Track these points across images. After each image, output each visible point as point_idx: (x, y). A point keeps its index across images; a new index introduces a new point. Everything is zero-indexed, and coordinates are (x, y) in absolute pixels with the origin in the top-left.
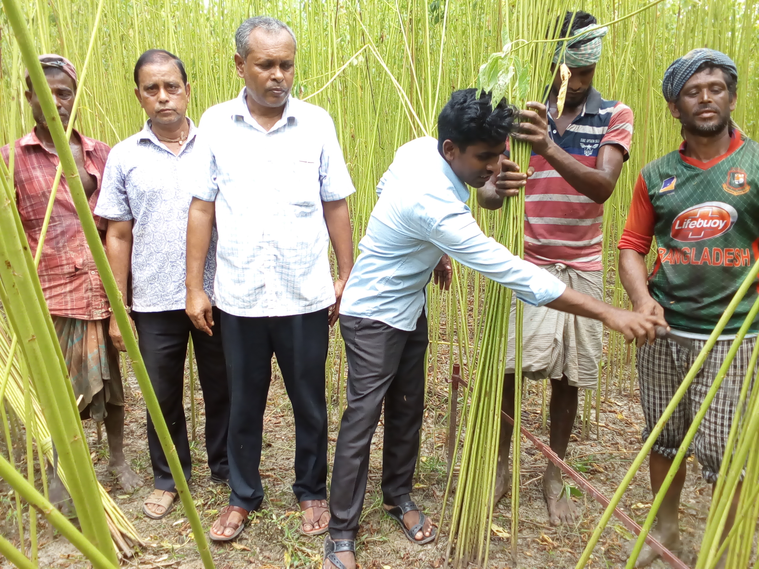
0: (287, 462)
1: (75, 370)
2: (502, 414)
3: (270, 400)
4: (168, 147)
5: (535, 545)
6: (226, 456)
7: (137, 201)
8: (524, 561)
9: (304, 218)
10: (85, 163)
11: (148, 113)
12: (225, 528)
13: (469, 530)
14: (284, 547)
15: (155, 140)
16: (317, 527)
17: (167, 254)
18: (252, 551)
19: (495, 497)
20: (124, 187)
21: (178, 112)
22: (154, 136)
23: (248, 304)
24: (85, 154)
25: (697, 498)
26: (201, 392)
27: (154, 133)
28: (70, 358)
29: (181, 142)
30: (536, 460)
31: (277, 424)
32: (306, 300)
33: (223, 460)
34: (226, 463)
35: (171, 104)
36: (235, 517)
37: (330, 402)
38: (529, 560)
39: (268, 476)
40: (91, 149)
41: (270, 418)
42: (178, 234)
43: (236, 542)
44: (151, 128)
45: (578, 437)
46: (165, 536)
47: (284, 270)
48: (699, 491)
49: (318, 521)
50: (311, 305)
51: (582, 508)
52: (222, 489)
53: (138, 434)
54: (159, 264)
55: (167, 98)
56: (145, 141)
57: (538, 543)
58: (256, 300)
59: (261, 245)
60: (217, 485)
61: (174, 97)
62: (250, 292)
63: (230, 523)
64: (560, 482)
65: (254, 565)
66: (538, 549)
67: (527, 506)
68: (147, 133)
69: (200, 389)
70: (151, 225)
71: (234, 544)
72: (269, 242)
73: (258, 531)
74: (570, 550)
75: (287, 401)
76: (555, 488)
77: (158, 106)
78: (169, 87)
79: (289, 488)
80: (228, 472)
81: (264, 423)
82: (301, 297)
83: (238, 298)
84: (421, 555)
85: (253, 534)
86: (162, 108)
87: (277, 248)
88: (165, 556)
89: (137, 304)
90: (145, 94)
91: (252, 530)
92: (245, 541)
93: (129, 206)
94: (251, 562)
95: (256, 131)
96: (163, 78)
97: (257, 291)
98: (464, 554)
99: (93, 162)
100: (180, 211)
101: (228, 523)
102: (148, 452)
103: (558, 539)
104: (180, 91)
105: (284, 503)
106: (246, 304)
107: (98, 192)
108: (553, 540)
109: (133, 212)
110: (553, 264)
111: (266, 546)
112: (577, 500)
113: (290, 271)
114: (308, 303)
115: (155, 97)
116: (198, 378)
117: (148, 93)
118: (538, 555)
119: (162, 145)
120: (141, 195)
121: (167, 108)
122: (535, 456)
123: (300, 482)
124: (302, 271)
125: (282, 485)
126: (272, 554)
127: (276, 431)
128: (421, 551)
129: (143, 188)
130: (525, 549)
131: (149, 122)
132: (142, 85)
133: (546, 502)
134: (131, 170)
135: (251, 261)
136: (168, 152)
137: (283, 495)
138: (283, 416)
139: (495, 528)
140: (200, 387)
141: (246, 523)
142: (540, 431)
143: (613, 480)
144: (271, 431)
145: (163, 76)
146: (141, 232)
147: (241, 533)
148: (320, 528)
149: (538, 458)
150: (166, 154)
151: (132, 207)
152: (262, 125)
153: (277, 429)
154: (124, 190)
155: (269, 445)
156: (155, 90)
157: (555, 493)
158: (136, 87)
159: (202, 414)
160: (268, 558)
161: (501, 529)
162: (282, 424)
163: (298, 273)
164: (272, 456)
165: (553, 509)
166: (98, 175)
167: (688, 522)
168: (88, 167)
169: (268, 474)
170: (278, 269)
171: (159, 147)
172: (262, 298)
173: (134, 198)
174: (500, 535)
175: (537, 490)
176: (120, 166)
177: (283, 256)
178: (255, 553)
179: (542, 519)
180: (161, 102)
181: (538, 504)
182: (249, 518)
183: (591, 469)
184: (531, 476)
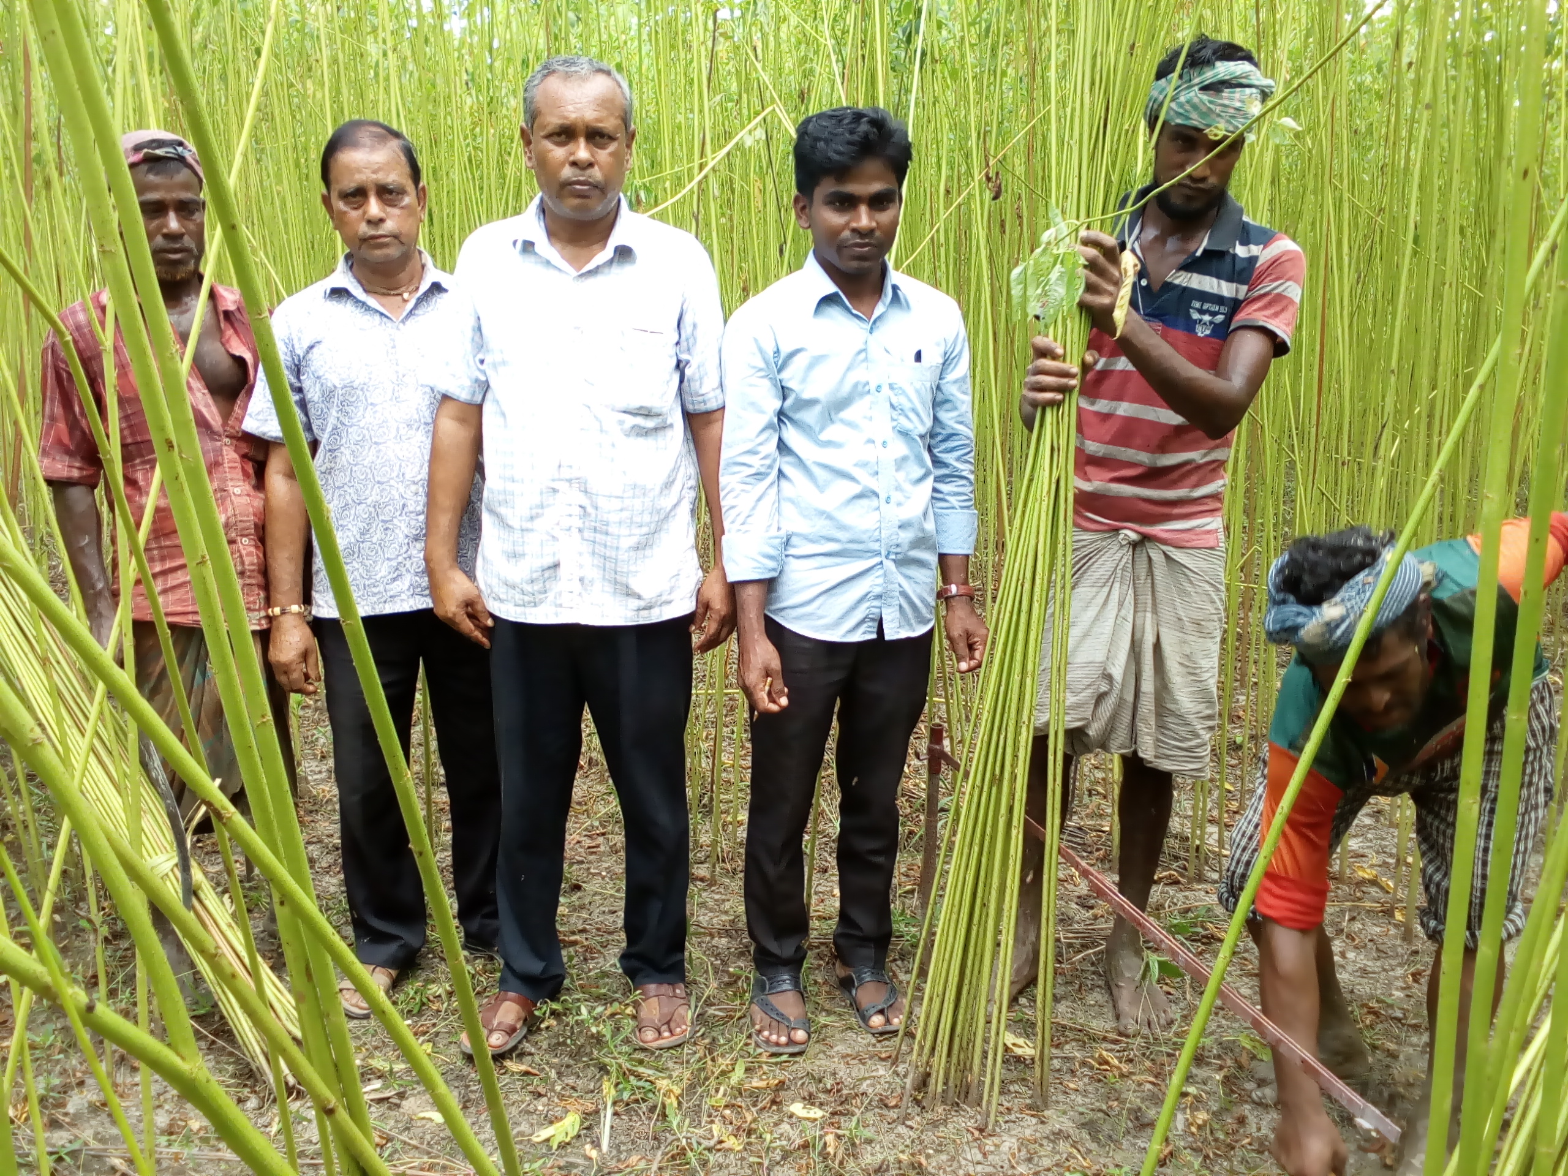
0: (611, 918)
1: (208, 729)
2: (1026, 822)
3: (579, 803)
4: (383, 305)
5: (1086, 1071)
6: (495, 902)
7: (321, 405)
8: (1061, 1098)
9: (641, 440)
10: (221, 332)
11: (346, 240)
12: (491, 1031)
13: (957, 1040)
14: (603, 1069)
15: (357, 291)
16: (666, 1034)
17: (376, 506)
18: (543, 1075)
19: (1012, 983)
20: (298, 378)
21: (403, 239)
22: (356, 284)
23: (531, 599)
24: (222, 317)
25: (1408, 988)
26: (445, 789)
27: (355, 277)
28: (199, 706)
29: (406, 295)
30: (1095, 918)
31: (592, 850)
32: (639, 597)
33: (487, 910)
34: (494, 915)
35: (390, 226)
36: (509, 1012)
37: (695, 807)
38: (1073, 1097)
39: (574, 943)
40: (232, 307)
41: (578, 838)
42: (396, 469)
43: (511, 1059)
44: (351, 268)
45: (1182, 876)
46: (376, 1048)
47: (599, 537)
48: (1413, 975)
49: (668, 1023)
50: (649, 608)
51: (1182, 1005)
52: (484, 965)
53: (324, 865)
54: (361, 525)
55: (382, 215)
56: (338, 293)
57: (1092, 1068)
58: (545, 592)
59: (556, 485)
60: (476, 958)
61: (395, 211)
62: (535, 575)
63: (499, 1024)
64: (1138, 953)
65: (545, 1099)
66: (1091, 1077)
67: (1074, 1001)
68: (342, 277)
69: (442, 784)
70: (347, 452)
71: (508, 1063)
72: (570, 481)
73: (554, 1041)
74: (1152, 1079)
75: (613, 805)
76: (1129, 967)
77: (364, 229)
78: (386, 193)
79: (614, 965)
80: (496, 932)
81: (567, 847)
82: (629, 593)
83: (514, 587)
84: (864, 1086)
85: (545, 1045)
86: (372, 232)
87: (586, 492)
88: (377, 1084)
89: (321, 602)
90: (341, 205)
91: (543, 1040)
92: (529, 1058)
93: (307, 414)
94: (540, 1095)
95: (556, 272)
96: (374, 176)
97: (547, 575)
98: (945, 1084)
99: (236, 331)
100: (401, 426)
101: (495, 1023)
102: (343, 898)
103: (1131, 1061)
104: (407, 200)
105: (603, 991)
106: (526, 598)
107: (252, 388)
108: (1120, 1059)
109: (314, 427)
110: (1116, 530)
111: (568, 1066)
112: (1172, 991)
113: (609, 538)
114: (642, 604)
115: (360, 212)
116: (438, 761)
117: (346, 203)
118: (1090, 1088)
119: (372, 301)
120: (329, 395)
121: (380, 232)
122: (1095, 911)
123: (634, 950)
124: (633, 541)
125: (601, 960)
126: (580, 1082)
127: (590, 862)
128: (865, 1079)
129: (333, 379)
130: (1068, 1077)
131: (348, 257)
132: (336, 188)
133: (1111, 994)
134: (311, 347)
135: (538, 516)
136: (382, 314)
137: (603, 978)
138: (603, 834)
139: (1010, 1039)
140: (443, 779)
141: (532, 1024)
142: (1107, 866)
143: (1246, 955)
144: (582, 862)
145: (375, 172)
146: (328, 465)
147: (520, 1042)
148: (672, 1034)
149: (1100, 912)
150: (377, 317)
151: (312, 417)
152: (568, 261)
153: (592, 857)
154: (297, 384)
155: (577, 888)
156: (358, 199)
157: (1128, 975)
158: (324, 191)
159: (447, 830)
160: (573, 1088)
161: (1021, 1041)
162: (602, 848)
163: (627, 542)
164: (582, 907)
165: (1124, 1005)
166: (248, 357)
167: (1387, 1033)
168: (228, 341)
169: (573, 938)
170: (587, 534)
171: (364, 304)
172: (555, 587)
173: (316, 399)
174: (1019, 1051)
175: (1094, 973)
176: (290, 339)
177: (596, 508)
178: (549, 1078)
179: (1101, 1025)
180: (369, 222)
181: (1096, 997)
182: (537, 1013)
183: (1204, 933)
184: (1085, 947)
